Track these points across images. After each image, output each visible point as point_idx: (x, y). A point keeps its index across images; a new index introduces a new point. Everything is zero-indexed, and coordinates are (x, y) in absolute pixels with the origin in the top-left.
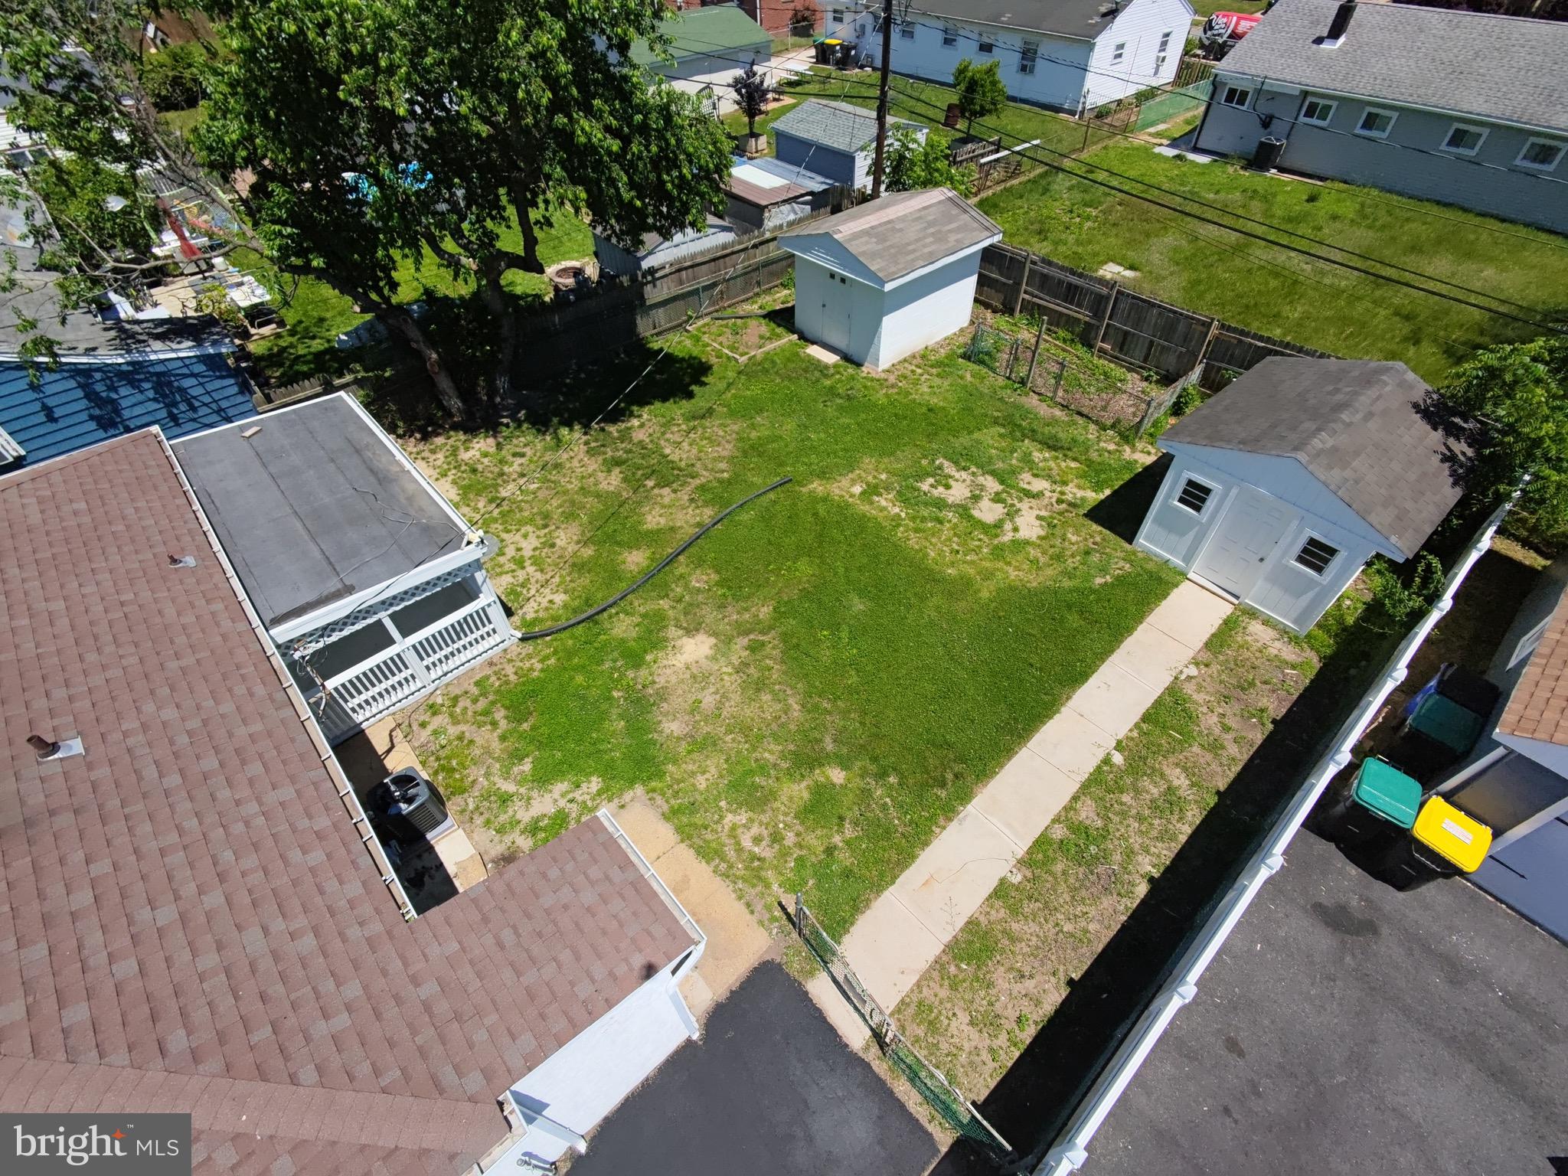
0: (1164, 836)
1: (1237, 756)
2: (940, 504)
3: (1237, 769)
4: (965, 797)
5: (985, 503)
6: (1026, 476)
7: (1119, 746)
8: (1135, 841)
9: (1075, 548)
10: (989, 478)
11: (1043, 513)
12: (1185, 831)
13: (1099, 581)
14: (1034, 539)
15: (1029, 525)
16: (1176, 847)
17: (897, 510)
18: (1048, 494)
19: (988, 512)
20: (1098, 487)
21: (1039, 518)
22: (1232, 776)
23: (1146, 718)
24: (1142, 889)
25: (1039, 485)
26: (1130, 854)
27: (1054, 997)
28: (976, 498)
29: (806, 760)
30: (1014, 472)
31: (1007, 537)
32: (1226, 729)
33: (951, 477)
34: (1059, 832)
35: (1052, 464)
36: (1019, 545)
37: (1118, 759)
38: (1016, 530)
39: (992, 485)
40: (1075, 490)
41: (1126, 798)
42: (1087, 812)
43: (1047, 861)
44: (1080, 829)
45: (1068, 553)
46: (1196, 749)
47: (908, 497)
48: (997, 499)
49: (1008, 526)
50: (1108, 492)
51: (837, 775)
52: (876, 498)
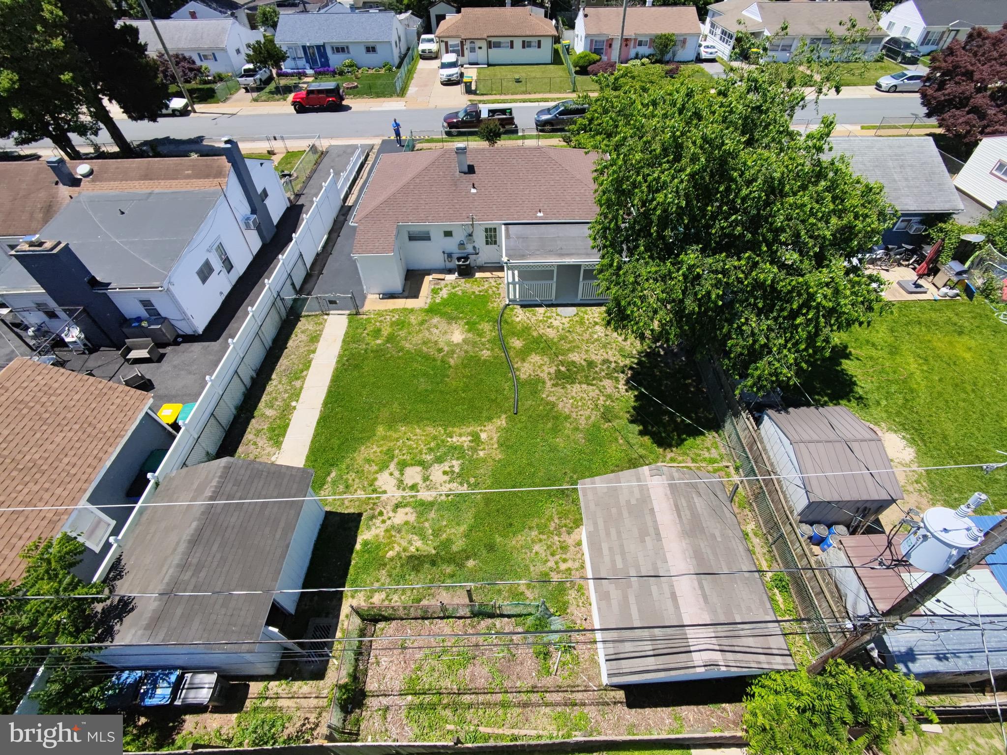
0: (270, 393)
1: (249, 436)
2: (439, 460)
3: (249, 430)
4: (338, 362)
5: (418, 479)
6: (412, 518)
7: (295, 408)
8: (280, 386)
9: (355, 487)
10: (430, 499)
11: (384, 497)
12: (264, 398)
13: (333, 475)
14: (378, 476)
15: (386, 481)
16: (266, 392)
17: (455, 439)
18: (391, 514)
19: (413, 475)
20: (366, 544)
21: (385, 492)
22: (250, 426)
23: (288, 425)
24: (274, 376)
25: (400, 517)
26: (280, 382)
27: (290, 343)
28: (426, 479)
29: (391, 339)
30: (420, 514)
31: (392, 466)
32: (255, 444)
33: (450, 482)
34: (305, 373)
35: (404, 544)
36: (383, 467)
37: (294, 404)
38: (391, 474)
39: (425, 495)
40: (378, 531)
41: (287, 395)
42: (298, 384)
43: (304, 364)
44: (297, 379)
45: (357, 480)
46: (265, 427)
47: (457, 451)
48: (413, 487)
49: (397, 474)
50: (358, 547)
51: (379, 342)
52: (470, 438)
